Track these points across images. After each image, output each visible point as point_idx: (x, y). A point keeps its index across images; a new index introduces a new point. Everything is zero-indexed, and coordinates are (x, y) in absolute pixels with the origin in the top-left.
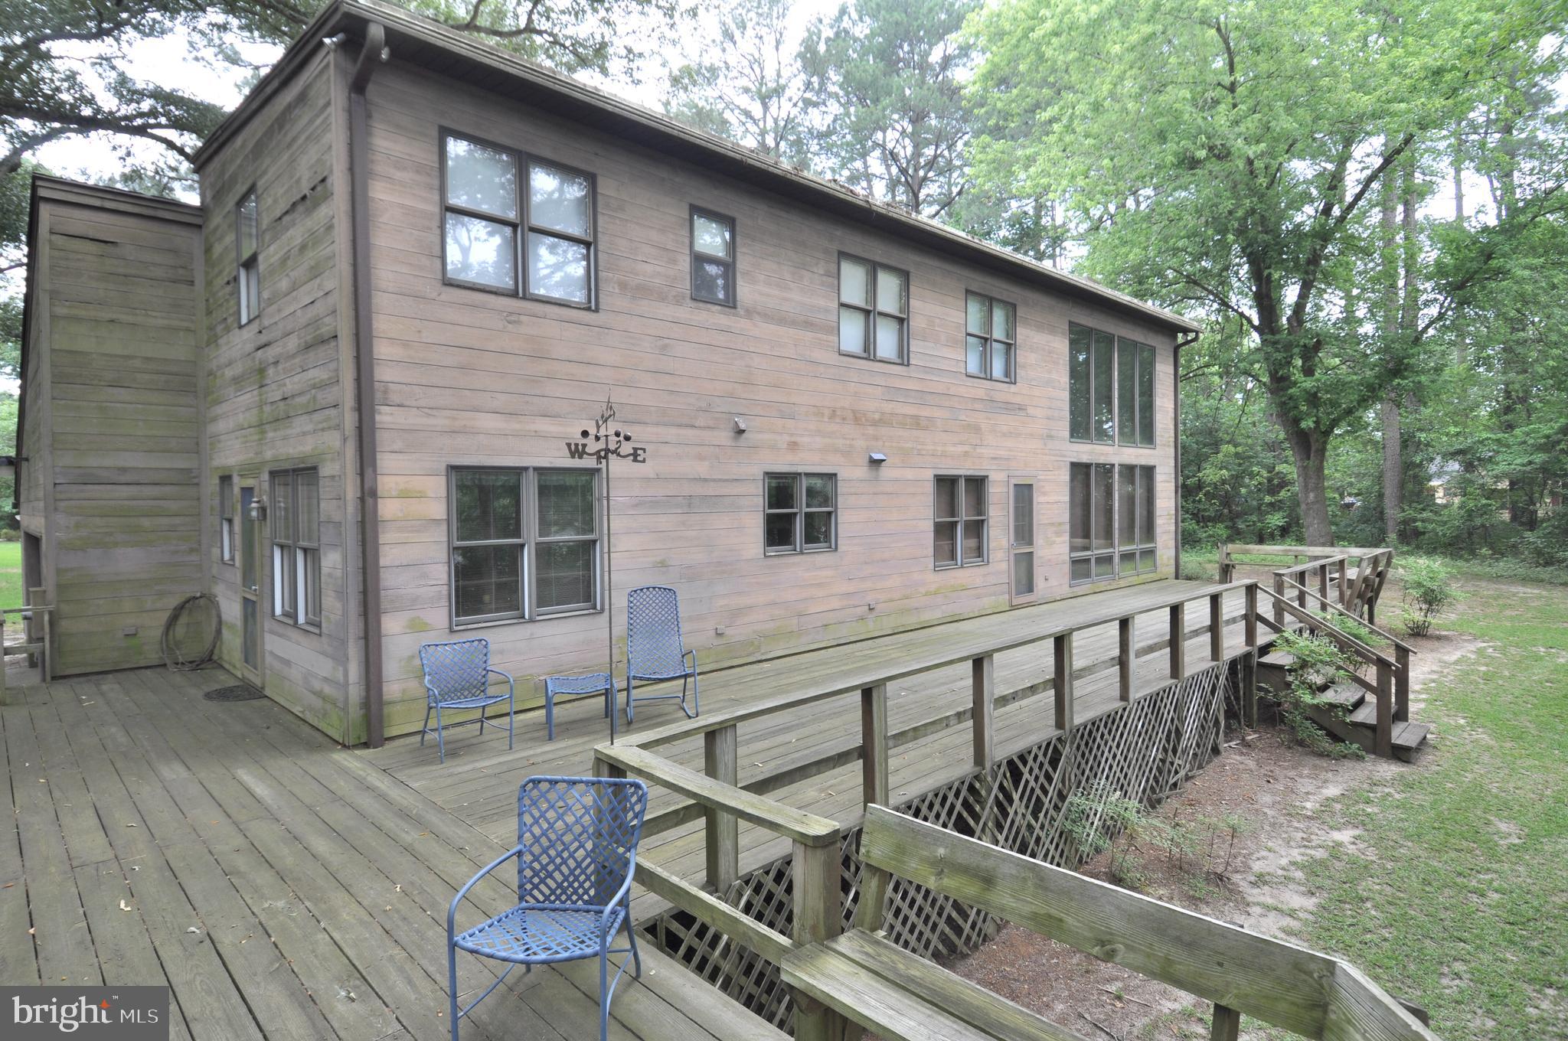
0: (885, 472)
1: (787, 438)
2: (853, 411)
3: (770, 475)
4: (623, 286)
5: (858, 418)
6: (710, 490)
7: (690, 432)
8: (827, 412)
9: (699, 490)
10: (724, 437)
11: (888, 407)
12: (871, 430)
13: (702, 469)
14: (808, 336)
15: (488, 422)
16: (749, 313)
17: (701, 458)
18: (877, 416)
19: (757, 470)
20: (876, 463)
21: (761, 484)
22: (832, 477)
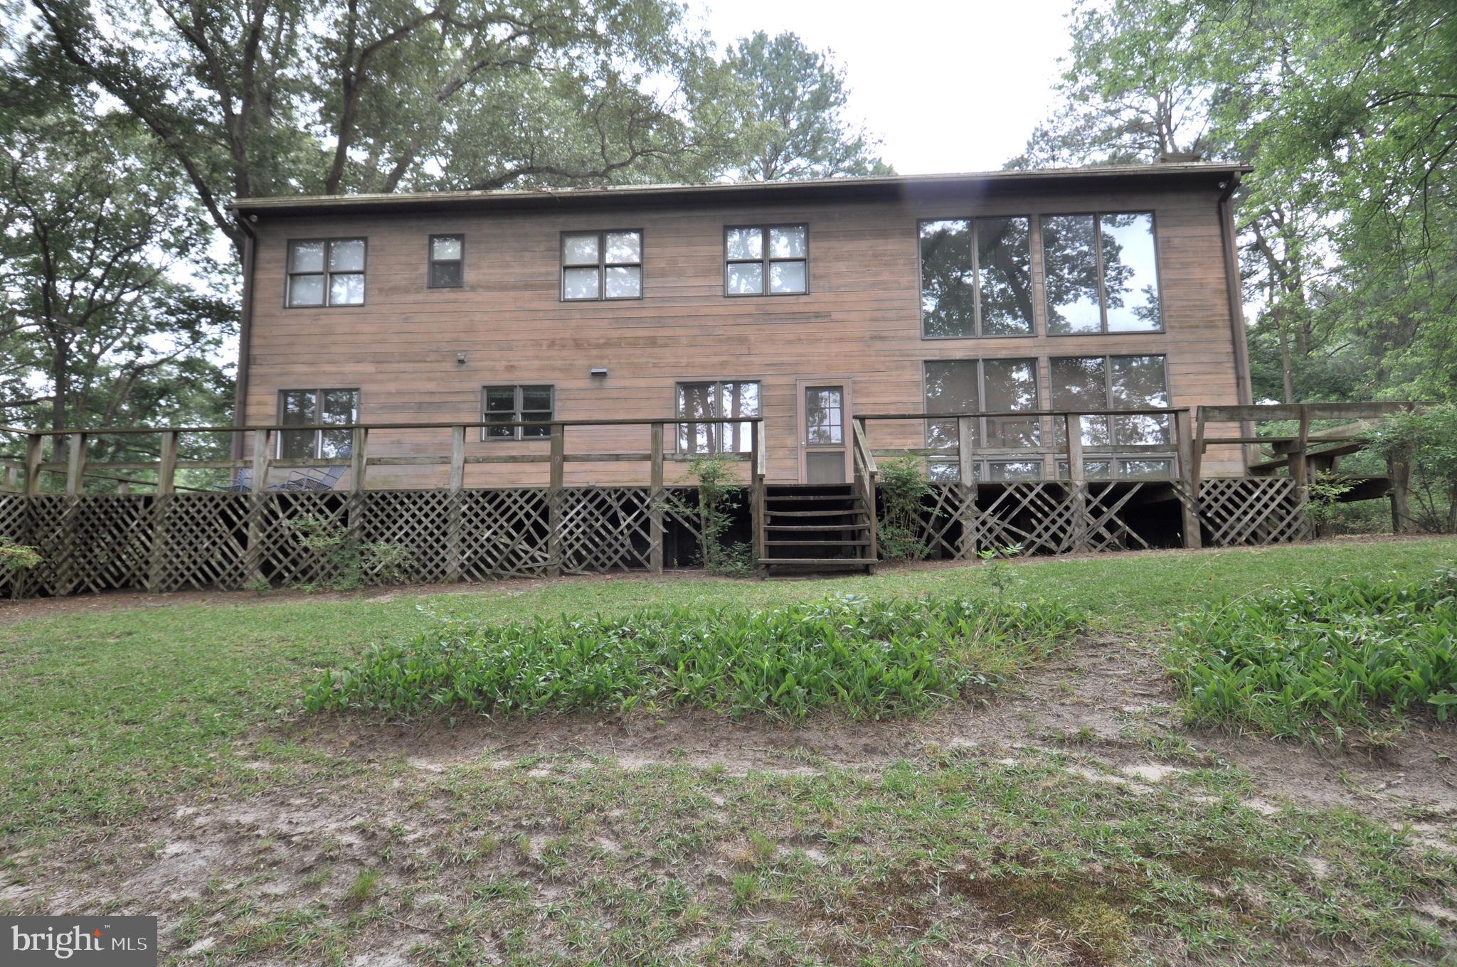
0: (610, 383)
1: (504, 363)
2: (574, 340)
3: (489, 389)
4: (381, 290)
5: (578, 344)
6: (437, 399)
7: (423, 365)
8: (545, 343)
9: (427, 399)
10: (449, 366)
11: (615, 334)
12: (594, 352)
13: (431, 386)
14: (528, 294)
15: (300, 369)
16: (473, 288)
17: (430, 380)
18: (602, 341)
19: (477, 385)
20: (600, 376)
21: (479, 395)
22: (548, 388)
